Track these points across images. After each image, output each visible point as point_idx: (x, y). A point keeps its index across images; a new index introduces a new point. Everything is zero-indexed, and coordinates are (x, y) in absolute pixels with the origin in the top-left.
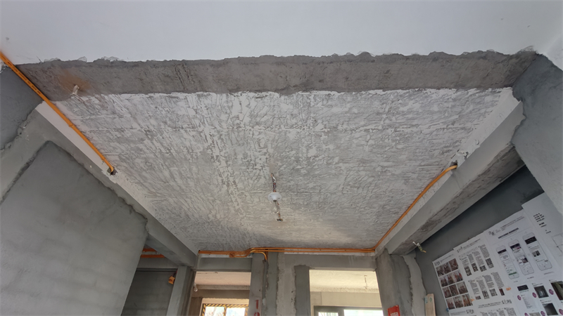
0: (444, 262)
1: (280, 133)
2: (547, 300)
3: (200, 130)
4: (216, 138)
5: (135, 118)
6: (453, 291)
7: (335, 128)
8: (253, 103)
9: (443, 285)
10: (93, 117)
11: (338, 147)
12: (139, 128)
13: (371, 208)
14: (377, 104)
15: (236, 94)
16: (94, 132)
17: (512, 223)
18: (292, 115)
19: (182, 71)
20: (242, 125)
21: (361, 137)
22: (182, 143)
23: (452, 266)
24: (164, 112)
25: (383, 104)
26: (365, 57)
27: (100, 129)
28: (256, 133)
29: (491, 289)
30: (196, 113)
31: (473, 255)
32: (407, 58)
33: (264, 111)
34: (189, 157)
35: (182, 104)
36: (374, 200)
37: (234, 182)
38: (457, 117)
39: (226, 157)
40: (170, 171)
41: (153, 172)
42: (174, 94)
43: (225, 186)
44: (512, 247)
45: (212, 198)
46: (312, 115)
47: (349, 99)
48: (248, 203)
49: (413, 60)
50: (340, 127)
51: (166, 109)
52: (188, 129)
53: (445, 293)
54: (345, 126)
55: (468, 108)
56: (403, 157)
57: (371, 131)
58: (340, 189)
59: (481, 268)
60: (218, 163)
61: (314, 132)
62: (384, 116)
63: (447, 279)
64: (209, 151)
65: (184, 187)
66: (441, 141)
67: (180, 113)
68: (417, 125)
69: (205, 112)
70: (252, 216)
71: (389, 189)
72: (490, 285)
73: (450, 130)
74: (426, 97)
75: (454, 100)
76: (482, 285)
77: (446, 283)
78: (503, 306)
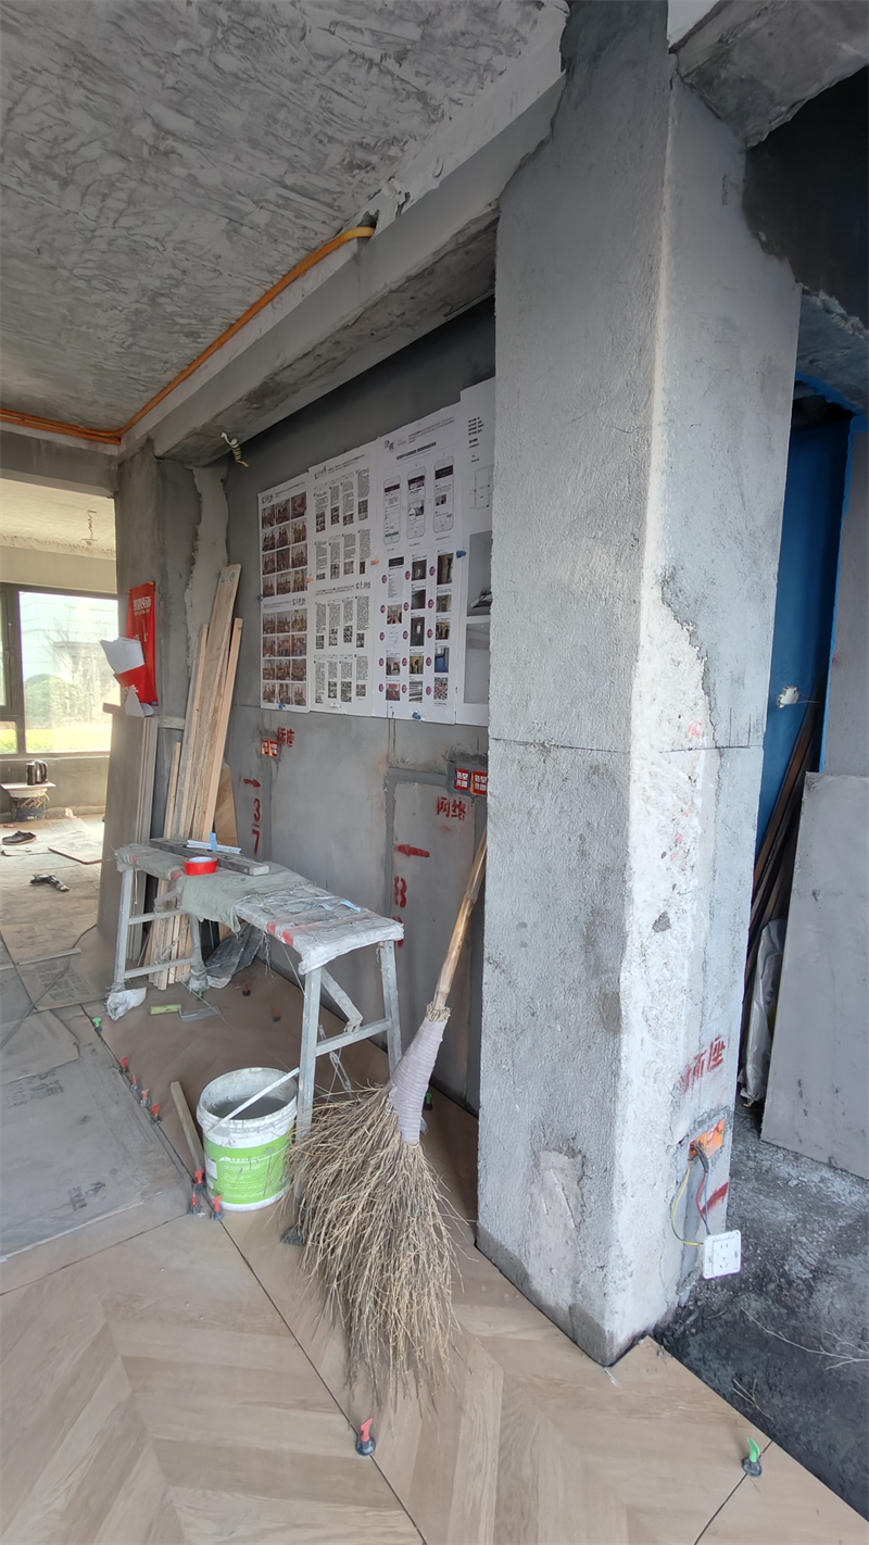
0: (282, 499)
2: (420, 585)
6: (282, 561)
13: (111, 287)
17: (430, 429)
23: (294, 509)
29: (347, 560)
31: (340, 489)
36: (124, 260)
38: (417, 33)
44: (411, 482)
53: (266, 564)
56: (234, 118)
59: (345, 518)
66: (355, 112)
71: (177, 237)
72: (349, 554)
76: (335, 554)
77: (273, 544)
78: (354, 593)
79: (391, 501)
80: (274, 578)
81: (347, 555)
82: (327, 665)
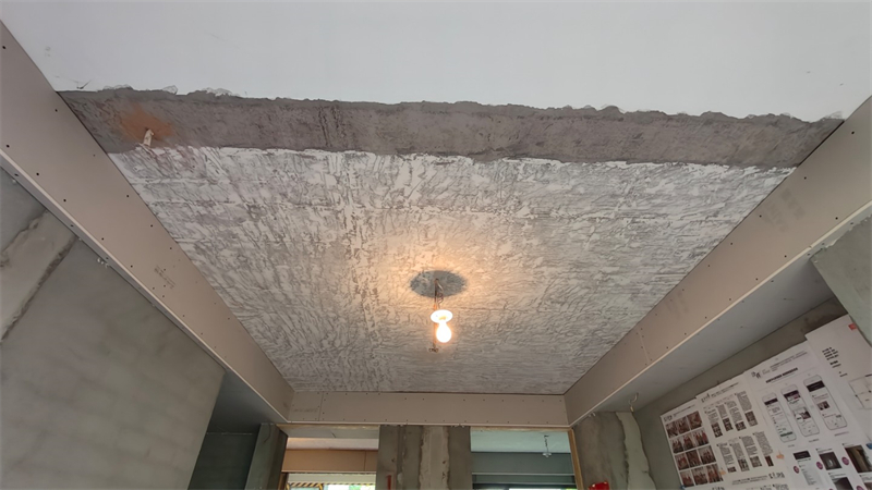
0: (680, 417)
1: (463, 217)
2: (838, 473)
3: (339, 208)
4: (360, 222)
5: (236, 187)
6: (692, 460)
7: (547, 214)
8: (431, 172)
9: (676, 451)
10: (167, 181)
11: (545, 243)
12: (239, 201)
13: (575, 334)
14: (614, 181)
15: (407, 157)
16: (162, 204)
17: (787, 361)
18: (486, 192)
19: (330, 117)
20: (406, 204)
21: (581, 229)
22: (305, 227)
23: (691, 423)
24: (285, 179)
25: (623, 182)
26: (611, 113)
27: (173, 201)
28: (425, 217)
29: (752, 456)
30: (338, 182)
31: (726, 406)
32: (670, 118)
33: (445, 185)
34: (310, 249)
35: (318, 167)
36: (583, 322)
37: (375, 291)
38: (723, 205)
39: (369, 252)
40: (275, 271)
41: (247, 271)
42: (308, 152)
43: (359, 296)
44: (786, 396)
45: (334, 315)
46: (516, 194)
47: (576, 172)
48: (390, 324)
49: (678, 121)
50: (553, 214)
51: (290, 174)
52: (319, 207)
53: (679, 462)
54: (561, 212)
55: (740, 192)
56: (637, 260)
57: (598, 220)
58: (536, 305)
59: (737, 426)
60: (354, 260)
61: (514, 218)
62: (621, 200)
63: (683, 442)
64: (346, 241)
65: (291, 296)
66: (694, 239)
67: (311, 181)
68: (664, 216)
69: (353, 181)
70: (391, 344)
71: (608, 307)
72: (752, 451)
73: (710, 223)
74: (686, 175)
75: (724, 181)
76: (739, 452)
78: (769, 482)
79: (774, 411)
81: (750, 452)
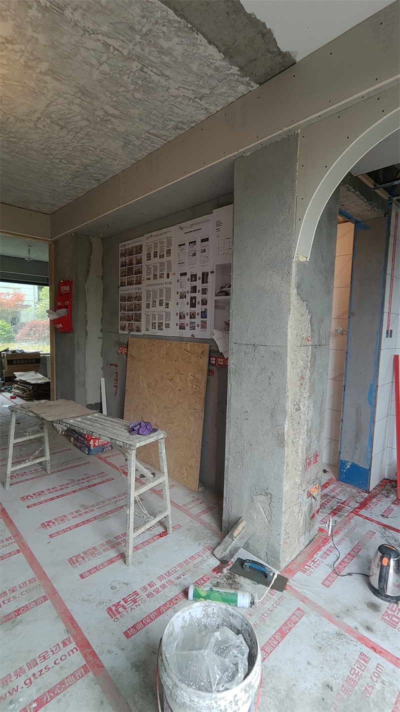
2: (194, 284)
6: (130, 271)
11: (53, 47)
13: (69, 162)
21: (94, 50)
23: (136, 251)
29: (161, 273)
31: (158, 244)
36: (78, 154)
44: (190, 243)
53: (122, 273)
54: (77, 16)
55: (222, 87)
56: (135, 112)
57: (112, 49)
58: (34, 117)
59: (160, 256)
62: (137, 38)
66: (181, 113)
68: (167, 77)
73: (195, 104)
76: (155, 270)
77: (126, 264)
78: (164, 286)
79: (181, 250)
80: (126, 279)
81: (161, 270)
82: (151, 315)
